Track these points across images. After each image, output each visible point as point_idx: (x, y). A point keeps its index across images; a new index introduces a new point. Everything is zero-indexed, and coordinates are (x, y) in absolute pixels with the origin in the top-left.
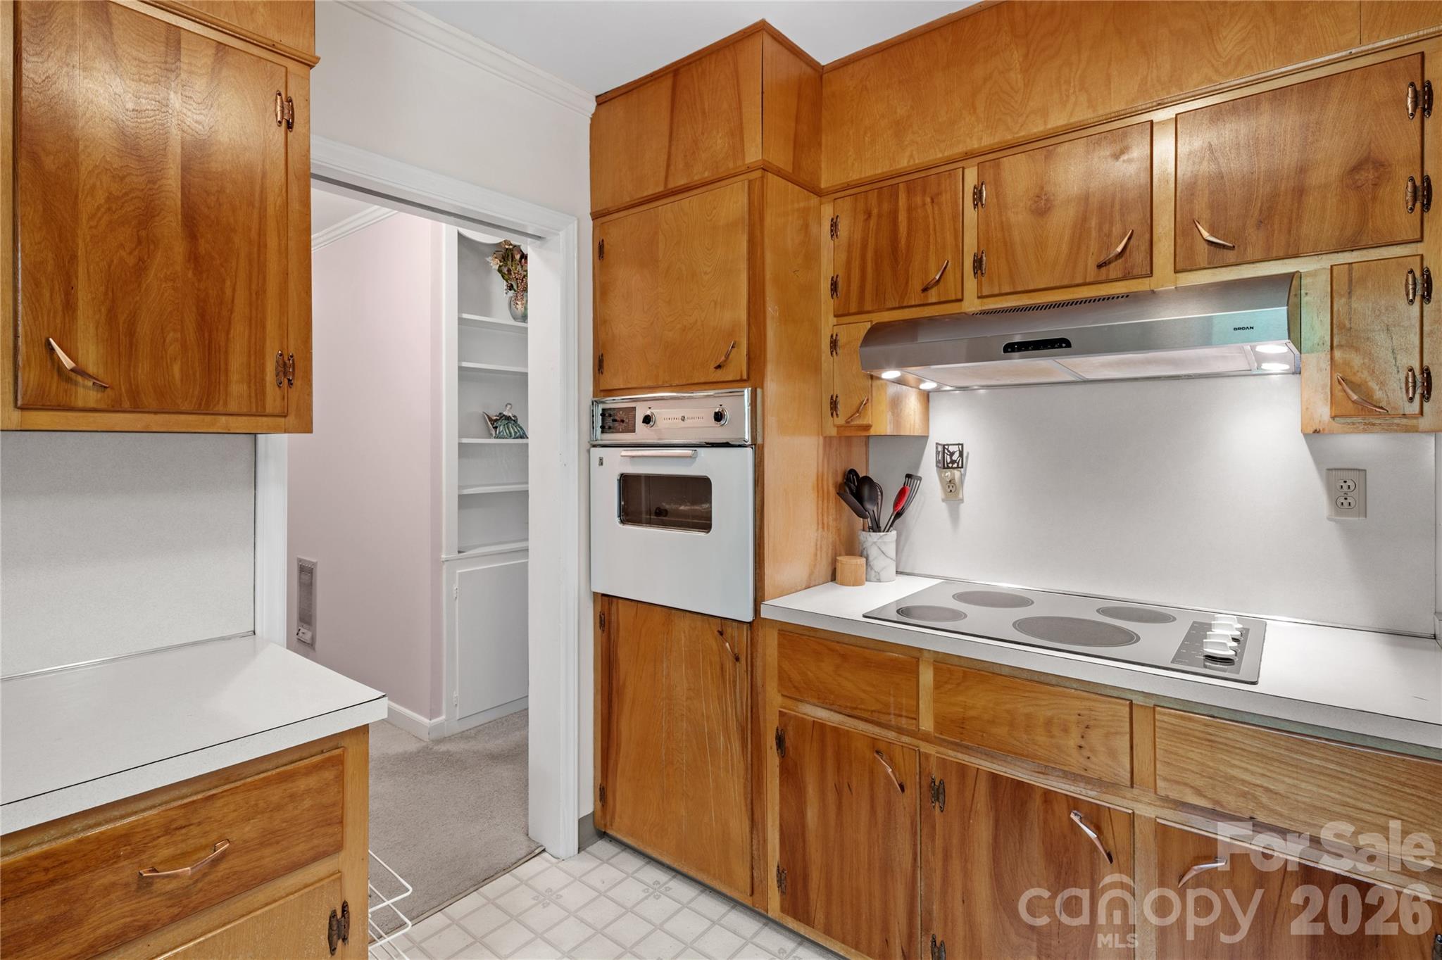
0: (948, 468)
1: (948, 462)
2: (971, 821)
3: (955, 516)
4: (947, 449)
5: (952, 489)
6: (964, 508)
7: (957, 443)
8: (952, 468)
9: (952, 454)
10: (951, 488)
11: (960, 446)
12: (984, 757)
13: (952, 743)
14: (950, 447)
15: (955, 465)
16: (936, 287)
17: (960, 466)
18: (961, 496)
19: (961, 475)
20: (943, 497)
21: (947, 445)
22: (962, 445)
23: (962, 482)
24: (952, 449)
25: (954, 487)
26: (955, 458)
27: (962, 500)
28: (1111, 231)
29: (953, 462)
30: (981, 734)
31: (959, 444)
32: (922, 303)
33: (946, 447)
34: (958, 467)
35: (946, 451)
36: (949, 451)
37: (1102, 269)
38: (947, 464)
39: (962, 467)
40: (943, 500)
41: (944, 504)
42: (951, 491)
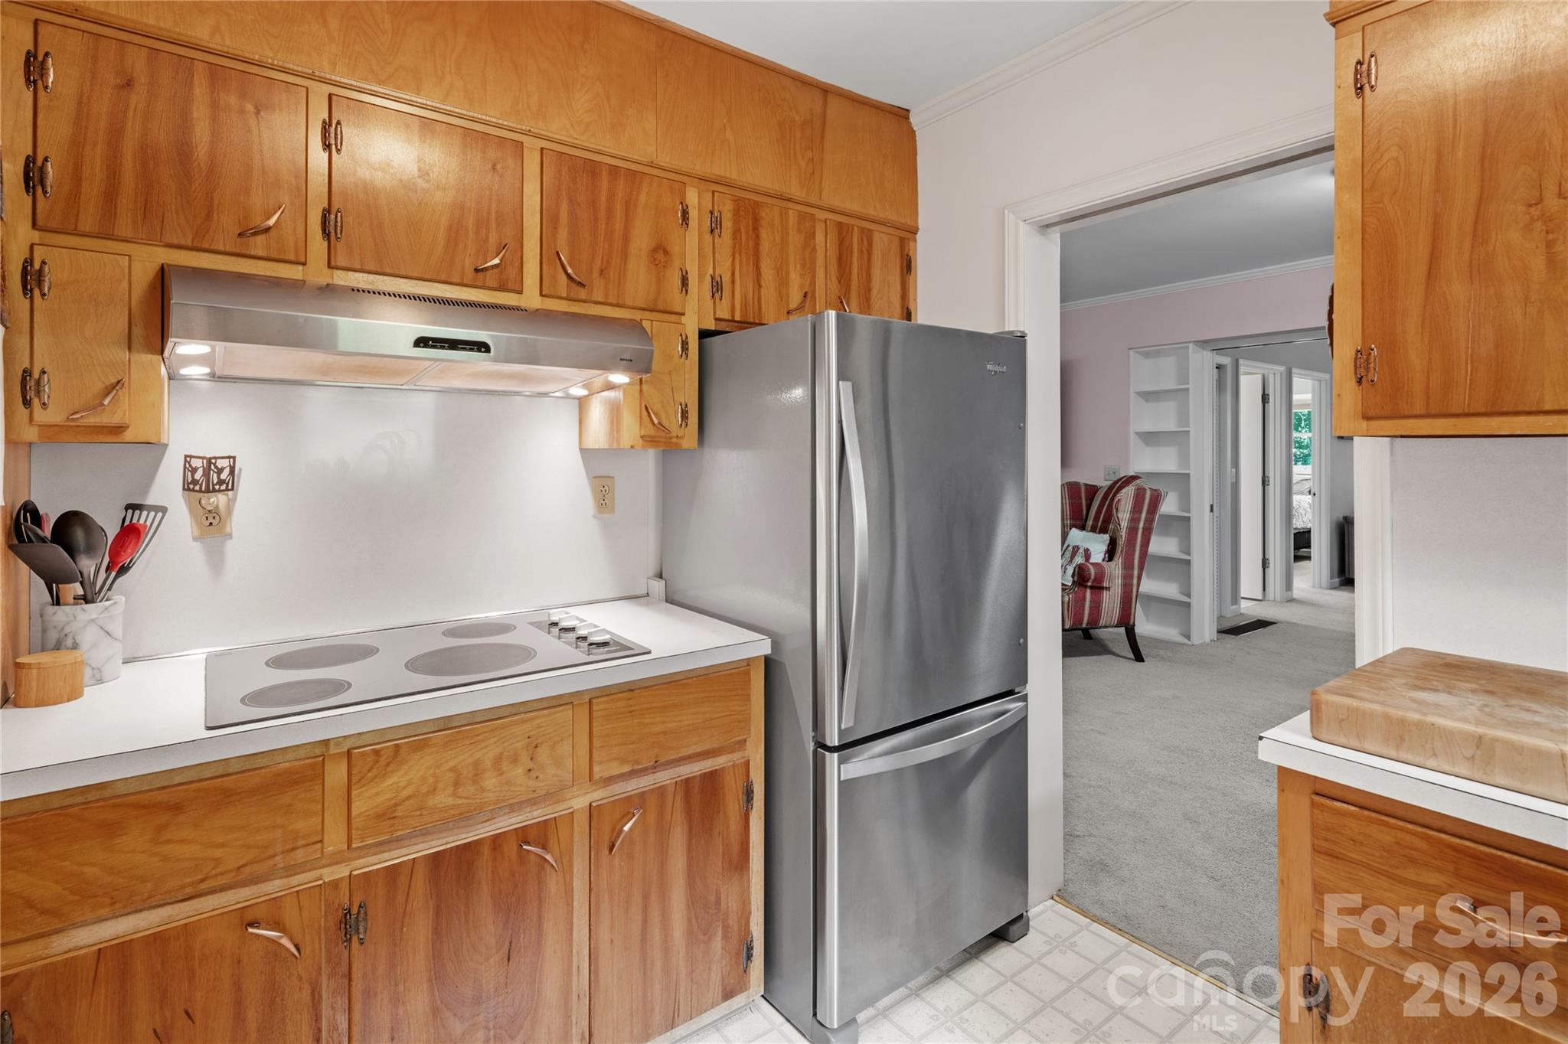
0: (214, 491)
1: (215, 482)
2: (405, 929)
3: (216, 561)
4: (215, 465)
5: (212, 523)
6: (233, 549)
7: (227, 455)
8: (219, 491)
9: (220, 471)
10: (211, 520)
11: (232, 460)
12: (420, 839)
13: (381, 843)
14: (218, 460)
15: (223, 487)
16: (264, 235)
17: (230, 487)
18: (228, 530)
19: (229, 500)
20: (196, 533)
21: (215, 458)
22: (234, 458)
23: (229, 511)
24: (220, 463)
25: (217, 518)
26: (223, 476)
27: (230, 536)
28: (487, 238)
29: (221, 482)
30: (418, 813)
31: (229, 457)
32: (238, 251)
33: (213, 461)
34: (227, 489)
35: (213, 467)
36: (216, 467)
37: (479, 274)
38: (213, 485)
39: (232, 489)
40: (195, 539)
41: (197, 544)
42: (211, 524)
